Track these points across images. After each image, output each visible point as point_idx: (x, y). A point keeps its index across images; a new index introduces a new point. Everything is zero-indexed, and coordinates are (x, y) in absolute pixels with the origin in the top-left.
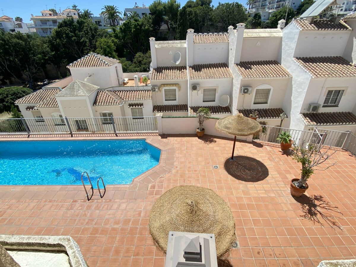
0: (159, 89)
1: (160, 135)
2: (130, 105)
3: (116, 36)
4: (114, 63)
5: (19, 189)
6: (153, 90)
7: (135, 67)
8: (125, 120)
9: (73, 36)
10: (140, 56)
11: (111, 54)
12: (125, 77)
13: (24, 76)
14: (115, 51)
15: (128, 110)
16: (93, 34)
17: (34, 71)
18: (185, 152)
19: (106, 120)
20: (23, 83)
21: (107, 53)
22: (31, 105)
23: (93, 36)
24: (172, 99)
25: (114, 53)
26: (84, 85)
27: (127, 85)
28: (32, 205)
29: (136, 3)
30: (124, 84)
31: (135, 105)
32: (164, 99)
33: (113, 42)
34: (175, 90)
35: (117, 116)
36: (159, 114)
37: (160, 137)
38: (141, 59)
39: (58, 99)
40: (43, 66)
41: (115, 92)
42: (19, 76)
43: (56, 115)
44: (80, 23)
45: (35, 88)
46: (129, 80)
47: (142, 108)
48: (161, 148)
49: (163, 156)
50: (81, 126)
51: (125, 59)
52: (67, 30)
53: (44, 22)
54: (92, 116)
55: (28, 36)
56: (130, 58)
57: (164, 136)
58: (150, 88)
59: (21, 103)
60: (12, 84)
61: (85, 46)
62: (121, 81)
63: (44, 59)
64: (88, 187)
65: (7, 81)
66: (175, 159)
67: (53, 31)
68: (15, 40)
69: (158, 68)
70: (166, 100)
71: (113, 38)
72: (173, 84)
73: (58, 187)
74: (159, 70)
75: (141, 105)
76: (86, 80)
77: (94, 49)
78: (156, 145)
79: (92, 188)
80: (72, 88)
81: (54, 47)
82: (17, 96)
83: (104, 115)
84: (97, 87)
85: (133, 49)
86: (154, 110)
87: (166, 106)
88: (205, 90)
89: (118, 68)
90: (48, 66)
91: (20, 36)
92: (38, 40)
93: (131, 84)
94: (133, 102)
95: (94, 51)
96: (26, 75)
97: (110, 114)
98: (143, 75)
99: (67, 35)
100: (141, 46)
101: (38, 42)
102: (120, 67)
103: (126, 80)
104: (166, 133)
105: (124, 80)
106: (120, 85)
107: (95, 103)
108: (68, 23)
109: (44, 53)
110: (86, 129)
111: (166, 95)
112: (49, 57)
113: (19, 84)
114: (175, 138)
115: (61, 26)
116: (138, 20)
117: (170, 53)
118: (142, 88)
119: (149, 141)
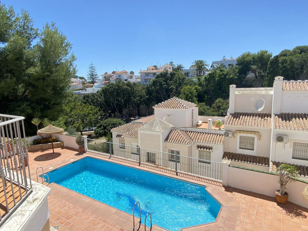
0: (233, 135)
1: (224, 186)
2: (198, 147)
3: (200, 85)
4: (191, 107)
5: (87, 200)
6: (226, 134)
7: (213, 111)
8: (190, 160)
9: (164, 84)
10: (220, 102)
11: (192, 99)
12: (200, 120)
13: (124, 112)
14: (196, 96)
15: (196, 152)
16: (180, 83)
17: (131, 109)
18: (253, 217)
19: (172, 157)
20: (122, 117)
21: (188, 98)
22: (120, 134)
23: (180, 84)
24: (248, 148)
25: (195, 98)
26: (161, 123)
27: (200, 127)
28: (91, 218)
29: (224, 56)
30: (198, 126)
31: (204, 147)
32: (238, 147)
33: (196, 89)
34: (253, 139)
35: (184, 156)
36: (227, 162)
37: (223, 189)
38: (220, 104)
39: (139, 132)
40: (138, 105)
41: (186, 132)
42: (120, 112)
43: (135, 145)
44: (172, 75)
45: (128, 121)
46: (203, 122)
47: (210, 152)
48: (221, 202)
49: (222, 214)
50: (151, 159)
51: (204, 103)
52: (161, 79)
53: (147, 74)
54: (161, 151)
55: (134, 84)
56: (210, 103)
57: (229, 189)
58: (222, 132)
59: (114, 131)
60: (115, 117)
61: (172, 92)
62: (195, 123)
63: (140, 101)
64: (137, 220)
65: (113, 115)
66: (238, 222)
67: (151, 81)
68: (125, 87)
69: (235, 113)
70: (240, 148)
71: (196, 86)
72: (251, 132)
73: (114, 210)
74: (236, 115)
75: (210, 148)
76: (164, 119)
77: (178, 94)
78: (216, 197)
79: (140, 222)
80: (152, 124)
81: (149, 92)
82: (114, 125)
83: (172, 152)
84: (171, 126)
85: (214, 95)
86: (224, 157)
87: (239, 155)
88: (295, 144)
89: (194, 111)
90: (141, 106)
91: (129, 85)
92: (140, 87)
93: (204, 126)
94: (202, 144)
95: (177, 96)
96: (125, 111)
97: (178, 153)
98: (219, 119)
99: (160, 83)
100: (223, 92)
101: (140, 88)
102: (196, 110)
103: (200, 122)
104: (232, 186)
105: (198, 122)
106: (193, 126)
107: (167, 139)
108: (163, 75)
109: (141, 97)
110: (154, 162)
111: (240, 142)
112: (144, 100)
113: (119, 117)
114: (243, 195)
115: (158, 77)
116: (224, 70)
117: (251, 100)
118: (214, 132)
119: (209, 190)
